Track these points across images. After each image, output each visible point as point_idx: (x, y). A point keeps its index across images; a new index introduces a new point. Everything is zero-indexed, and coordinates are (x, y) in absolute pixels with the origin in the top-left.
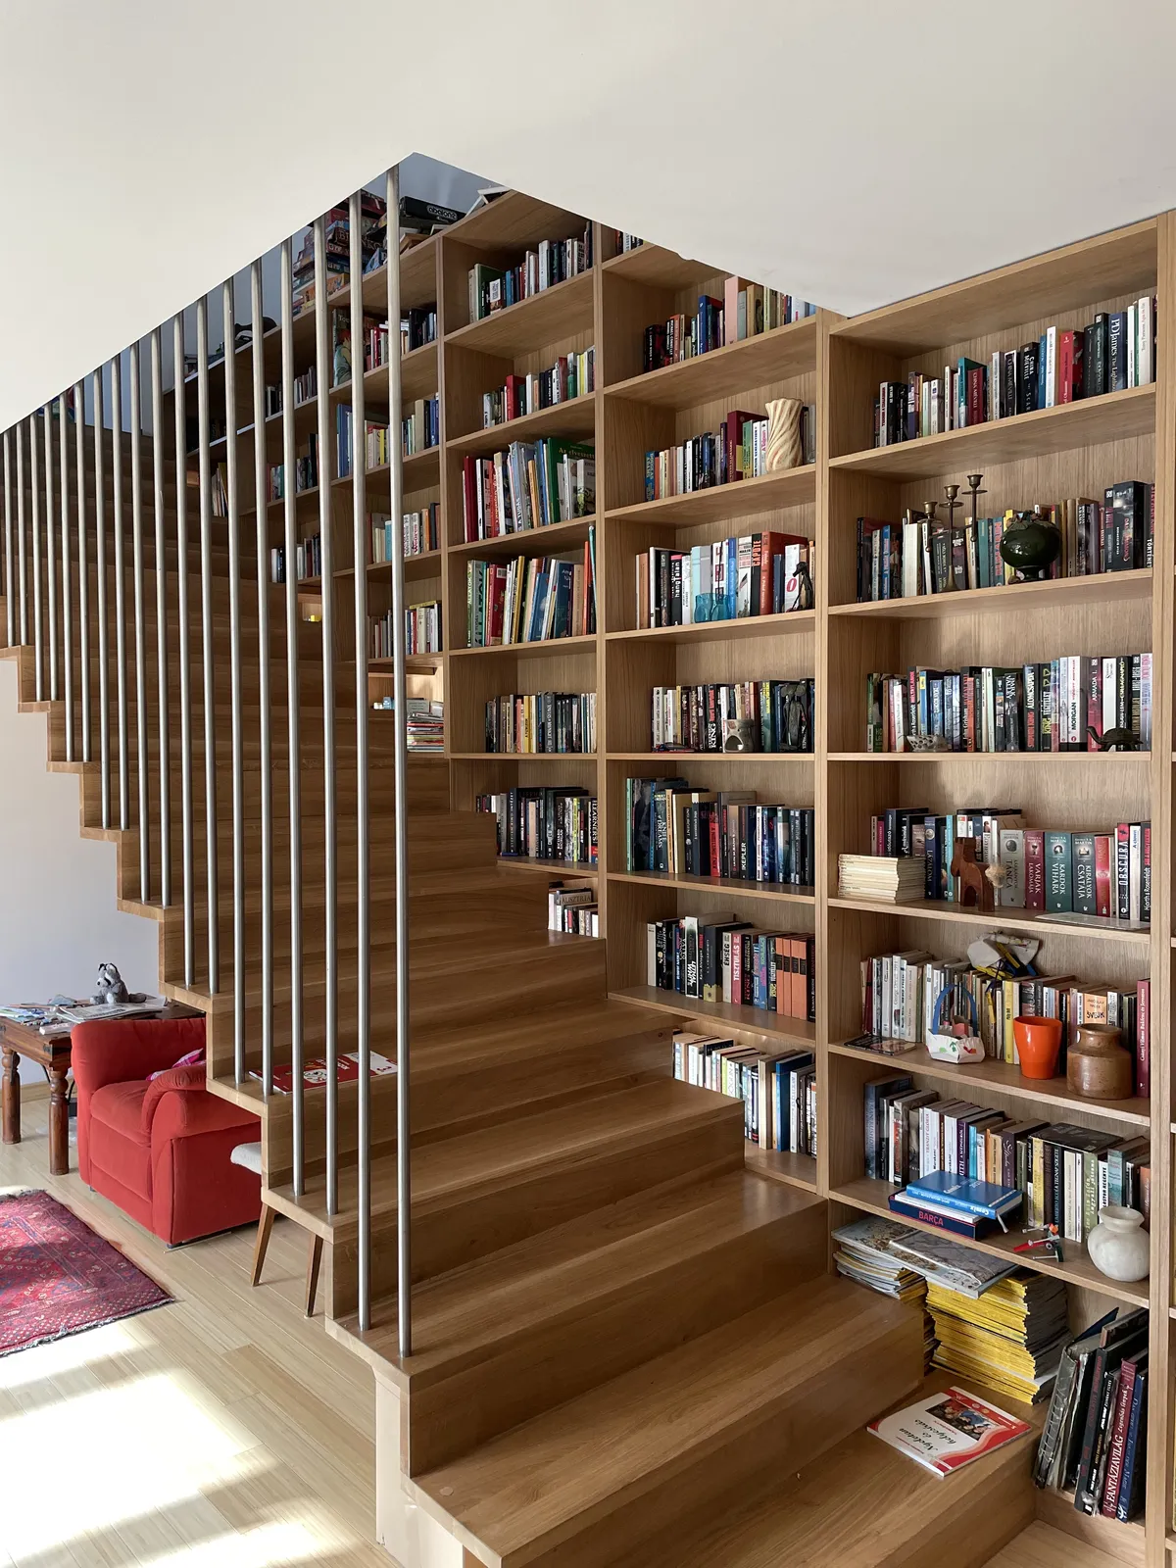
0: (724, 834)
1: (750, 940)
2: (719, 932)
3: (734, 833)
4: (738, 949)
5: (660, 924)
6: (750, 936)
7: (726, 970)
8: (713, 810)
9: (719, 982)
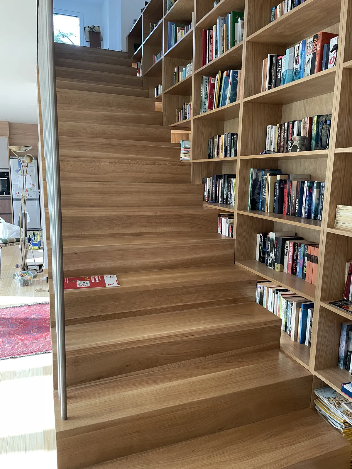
0: (290, 194)
1: (297, 245)
2: (284, 240)
3: (294, 194)
4: (292, 249)
5: (261, 234)
6: (297, 244)
7: (286, 258)
8: (286, 183)
9: (282, 263)
